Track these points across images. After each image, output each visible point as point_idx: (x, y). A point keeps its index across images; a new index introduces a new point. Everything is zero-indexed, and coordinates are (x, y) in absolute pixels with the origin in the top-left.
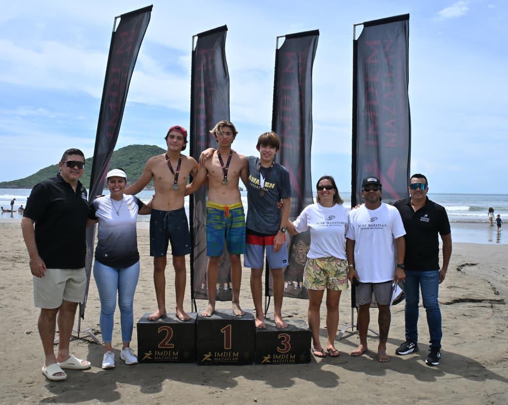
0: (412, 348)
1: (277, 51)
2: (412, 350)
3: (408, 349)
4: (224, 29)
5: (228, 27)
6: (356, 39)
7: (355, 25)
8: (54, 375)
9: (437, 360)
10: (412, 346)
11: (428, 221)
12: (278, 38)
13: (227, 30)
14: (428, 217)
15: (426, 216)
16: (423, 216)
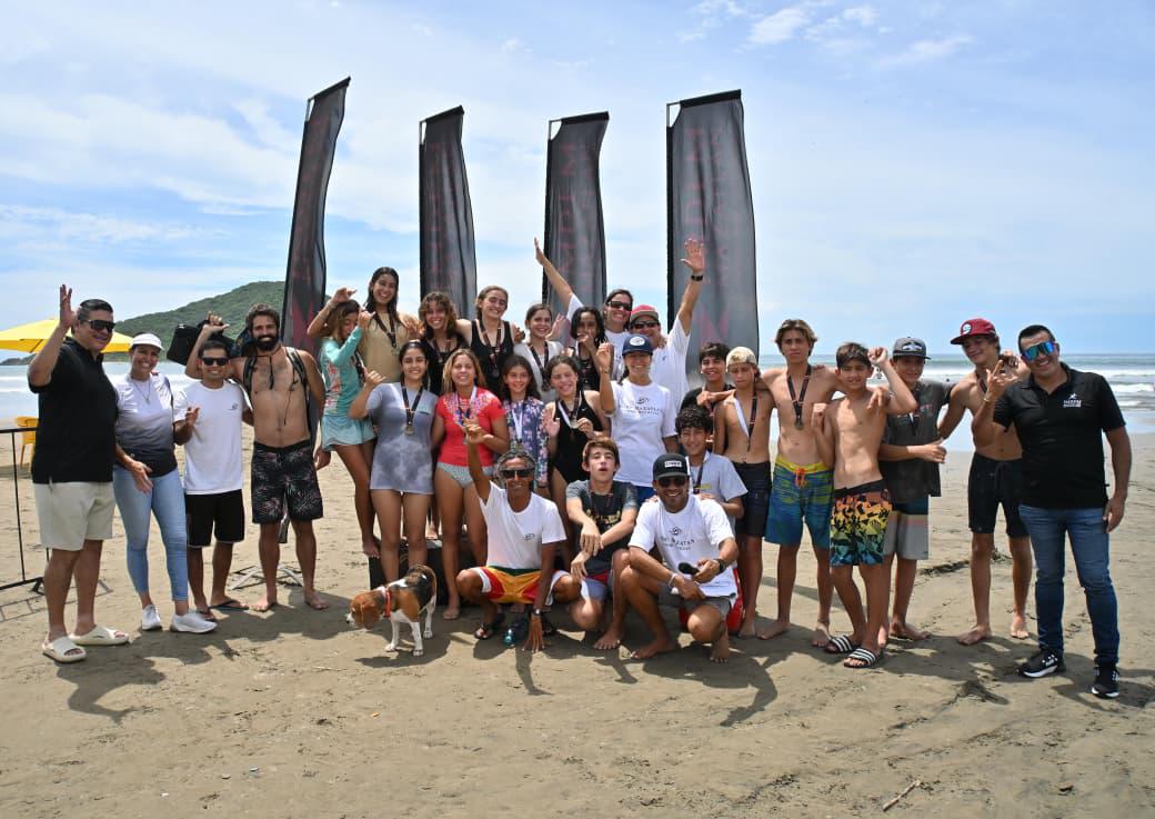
0: (1052, 665)
1: (550, 142)
2: (1053, 669)
3: (1044, 667)
4: (459, 112)
5: (464, 109)
6: (671, 125)
7: (668, 105)
8: (68, 653)
9: (1114, 687)
10: (1052, 661)
11: (1079, 405)
12: (551, 122)
13: (463, 112)
14: (1078, 398)
15: (1073, 396)
16: (1067, 398)
